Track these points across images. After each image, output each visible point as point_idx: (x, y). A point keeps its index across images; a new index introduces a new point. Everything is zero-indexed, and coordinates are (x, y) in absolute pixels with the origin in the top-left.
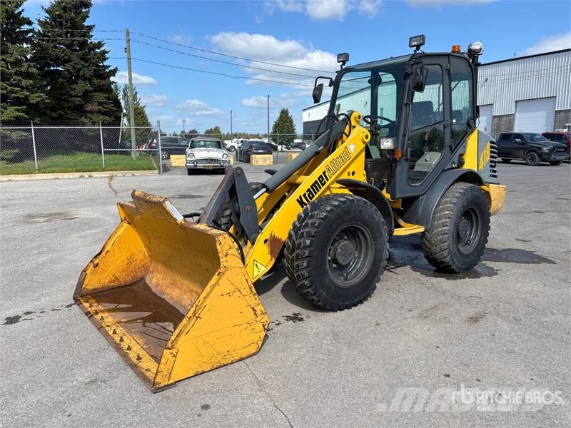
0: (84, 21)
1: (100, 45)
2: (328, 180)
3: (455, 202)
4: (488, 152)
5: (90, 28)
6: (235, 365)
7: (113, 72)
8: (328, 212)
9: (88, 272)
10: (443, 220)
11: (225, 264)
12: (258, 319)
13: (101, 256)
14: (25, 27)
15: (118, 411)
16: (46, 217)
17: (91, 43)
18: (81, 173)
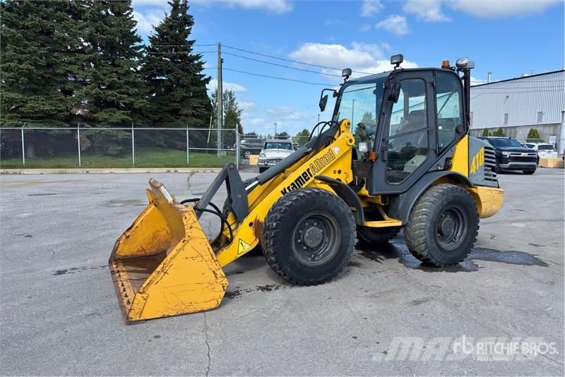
0: (186, 37)
1: (198, 57)
2: (312, 176)
3: (432, 200)
4: (483, 157)
5: (192, 43)
6: (196, 315)
7: (207, 81)
8: (294, 201)
9: (121, 242)
10: (420, 217)
11: (189, 234)
12: (218, 281)
13: (132, 230)
14: (137, 44)
15: (98, 332)
16: (124, 202)
17: (191, 55)
18: (168, 169)
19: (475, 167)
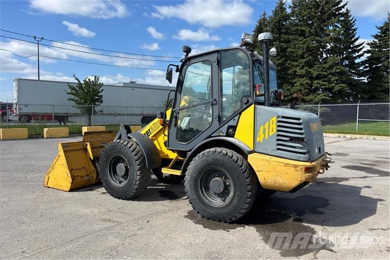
2: (151, 134)
12: (69, 178)
18: (339, 135)
19: (262, 136)
